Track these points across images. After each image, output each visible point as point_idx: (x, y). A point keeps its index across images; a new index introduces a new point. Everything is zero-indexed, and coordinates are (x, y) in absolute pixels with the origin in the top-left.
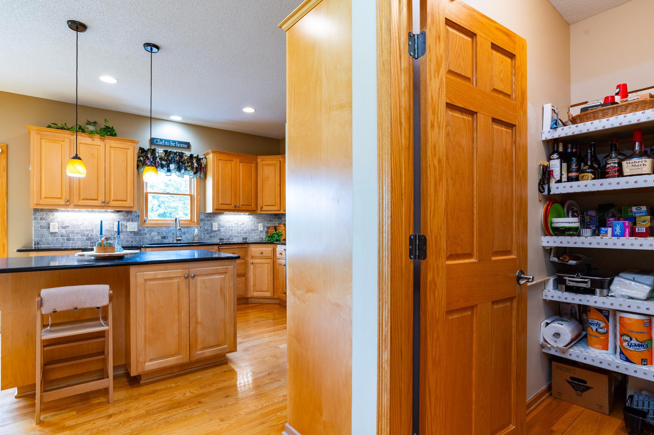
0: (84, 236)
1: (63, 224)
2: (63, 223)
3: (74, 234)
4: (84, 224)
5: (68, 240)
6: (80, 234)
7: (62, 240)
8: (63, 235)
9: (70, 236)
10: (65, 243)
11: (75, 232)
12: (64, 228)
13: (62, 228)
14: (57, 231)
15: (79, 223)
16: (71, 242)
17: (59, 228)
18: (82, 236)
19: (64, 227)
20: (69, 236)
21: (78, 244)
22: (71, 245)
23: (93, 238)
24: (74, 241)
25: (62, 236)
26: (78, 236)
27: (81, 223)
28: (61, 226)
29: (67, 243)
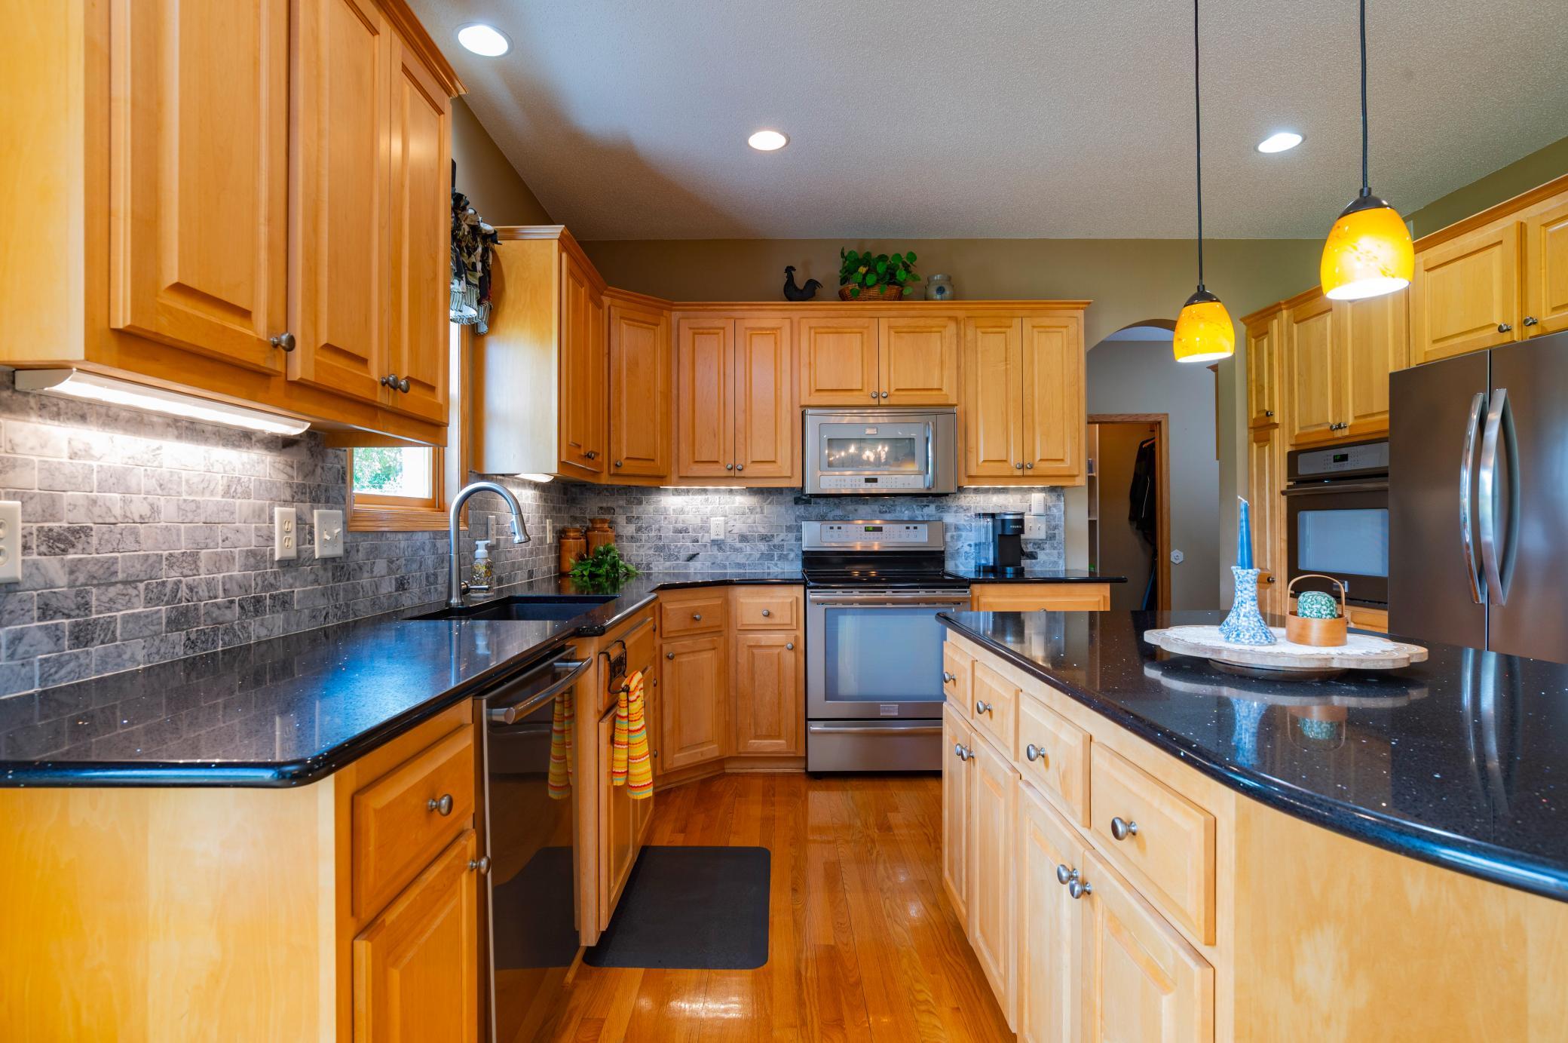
0: (158, 600)
1: (53, 517)
2: (53, 501)
3: (112, 591)
4: (159, 513)
5: (82, 636)
6: (141, 586)
7: (47, 644)
8: (54, 603)
9: (94, 603)
10: (61, 666)
11: (121, 576)
12: (59, 542)
13: (43, 548)
14: (20, 576)
15: (139, 507)
16: (96, 649)
17: (26, 548)
18: (149, 601)
19: (59, 538)
20: (86, 606)
21: (133, 659)
22: (98, 672)
23: (196, 609)
24: (114, 640)
25: (46, 611)
26: (129, 604)
27: (145, 510)
28: (40, 530)
29: (72, 665)
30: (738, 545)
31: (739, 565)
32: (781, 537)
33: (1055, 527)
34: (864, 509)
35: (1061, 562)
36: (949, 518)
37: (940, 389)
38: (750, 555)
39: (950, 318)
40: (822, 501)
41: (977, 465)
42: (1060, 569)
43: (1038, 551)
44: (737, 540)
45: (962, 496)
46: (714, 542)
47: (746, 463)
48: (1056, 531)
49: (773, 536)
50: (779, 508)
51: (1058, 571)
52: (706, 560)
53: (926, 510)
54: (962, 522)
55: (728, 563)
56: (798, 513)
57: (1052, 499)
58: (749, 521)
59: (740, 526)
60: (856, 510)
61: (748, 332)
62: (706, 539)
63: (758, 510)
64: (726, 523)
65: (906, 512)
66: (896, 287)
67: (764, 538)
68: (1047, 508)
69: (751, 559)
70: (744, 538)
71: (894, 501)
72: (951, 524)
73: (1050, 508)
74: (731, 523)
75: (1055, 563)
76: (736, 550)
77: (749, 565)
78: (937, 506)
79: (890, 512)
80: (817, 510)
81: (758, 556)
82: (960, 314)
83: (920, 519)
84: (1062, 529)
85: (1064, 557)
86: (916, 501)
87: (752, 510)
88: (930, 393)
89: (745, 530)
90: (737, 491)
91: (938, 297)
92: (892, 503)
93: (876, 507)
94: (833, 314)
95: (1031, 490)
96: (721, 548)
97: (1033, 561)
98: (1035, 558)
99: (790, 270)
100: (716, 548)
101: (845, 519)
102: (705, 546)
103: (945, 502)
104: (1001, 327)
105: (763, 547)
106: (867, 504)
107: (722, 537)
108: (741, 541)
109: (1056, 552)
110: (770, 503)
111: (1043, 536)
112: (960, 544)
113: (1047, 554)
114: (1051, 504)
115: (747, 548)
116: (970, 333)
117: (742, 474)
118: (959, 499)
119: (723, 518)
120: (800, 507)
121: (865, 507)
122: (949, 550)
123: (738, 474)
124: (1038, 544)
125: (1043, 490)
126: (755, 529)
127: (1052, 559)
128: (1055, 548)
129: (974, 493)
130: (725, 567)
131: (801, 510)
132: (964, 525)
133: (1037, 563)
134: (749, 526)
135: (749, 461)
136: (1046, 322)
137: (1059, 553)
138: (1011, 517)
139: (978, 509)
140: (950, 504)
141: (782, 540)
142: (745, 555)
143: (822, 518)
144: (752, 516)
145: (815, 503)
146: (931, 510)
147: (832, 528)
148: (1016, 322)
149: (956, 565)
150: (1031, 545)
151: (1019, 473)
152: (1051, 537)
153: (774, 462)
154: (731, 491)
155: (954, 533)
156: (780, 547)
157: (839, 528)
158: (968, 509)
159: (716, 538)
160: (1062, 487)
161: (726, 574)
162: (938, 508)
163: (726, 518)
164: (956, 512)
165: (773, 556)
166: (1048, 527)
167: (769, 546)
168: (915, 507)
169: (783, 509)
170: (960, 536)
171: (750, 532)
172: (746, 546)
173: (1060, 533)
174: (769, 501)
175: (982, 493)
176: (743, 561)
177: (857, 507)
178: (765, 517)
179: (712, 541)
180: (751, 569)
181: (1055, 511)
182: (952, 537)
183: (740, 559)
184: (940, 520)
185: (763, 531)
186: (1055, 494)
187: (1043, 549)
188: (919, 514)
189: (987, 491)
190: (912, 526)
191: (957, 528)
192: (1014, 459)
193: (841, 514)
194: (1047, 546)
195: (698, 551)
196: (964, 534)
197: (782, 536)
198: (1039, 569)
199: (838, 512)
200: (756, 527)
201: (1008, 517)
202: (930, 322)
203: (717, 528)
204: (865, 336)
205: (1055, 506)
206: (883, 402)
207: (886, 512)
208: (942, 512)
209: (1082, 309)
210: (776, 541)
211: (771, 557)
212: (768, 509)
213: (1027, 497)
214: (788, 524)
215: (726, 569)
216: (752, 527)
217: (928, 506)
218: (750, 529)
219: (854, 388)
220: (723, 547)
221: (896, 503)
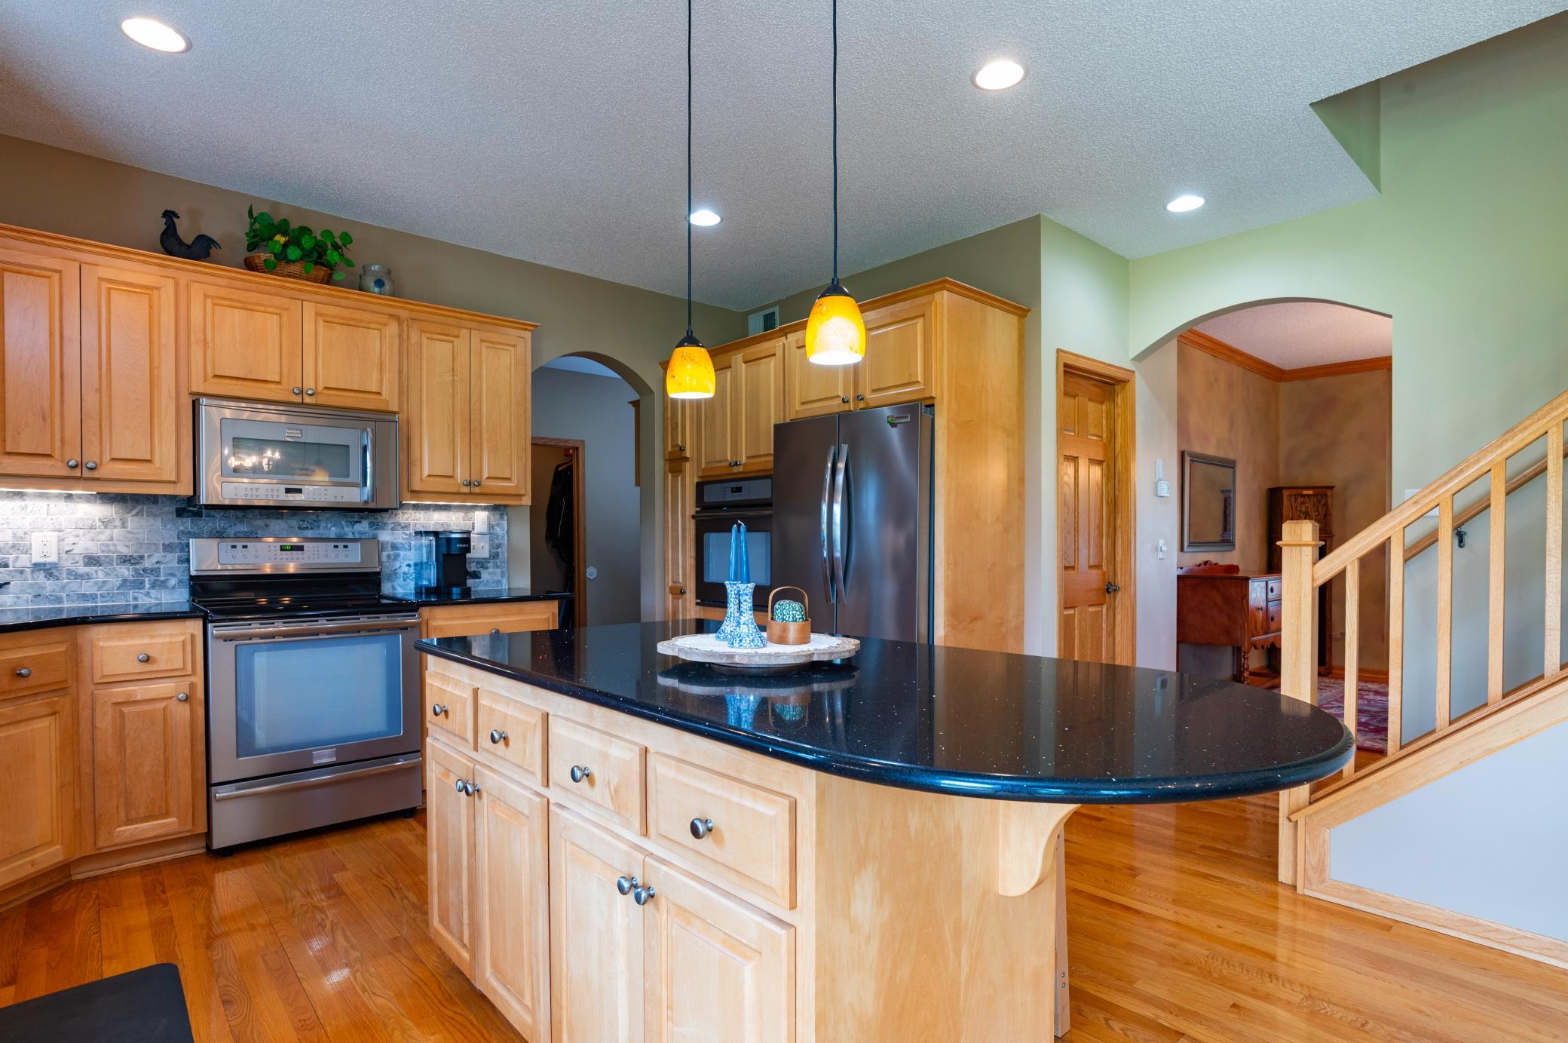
30: (82, 569)
31: (84, 597)
32: (155, 559)
33: (499, 546)
34: (276, 525)
35: (505, 581)
36: (385, 536)
37: (379, 394)
38: (104, 582)
39: (391, 316)
40: (218, 514)
41: (421, 480)
42: (504, 587)
43: (481, 570)
44: (81, 563)
45: (400, 512)
46: (37, 567)
47: (101, 459)
48: (500, 550)
49: (142, 557)
50: (152, 521)
51: (501, 590)
52: (22, 592)
53: (357, 527)
54: (400, 540)
55: (64, 595)
56: (182, 528)
57: (495, 518)
58: (103, 537)
59: (85, 545)
60: (267, 526)
61: (105, 285)
62: (24, 561)
63: (118, 523)
64: (61, 540)
65: (333, 529)
66: (325, 268)
67: (126, 560)
68: (491, 526)
69: (105, 588)
70: (92, 560)
71: (318, 516)
72: (387, 543)
73: (493, 526)
74: (70, 540)
75: (499, 582)
76: (78, 576)
77: (102, 596)
78: (369, 524)
79: (311, 528)
80: (210, 524)
81: (118, 584)
82: (404, 314)
83: (350, 536)
84: (505, 548)
85: (507, 575)
86: (345, 516)
87: (106, 523)
88: (367, 396)
89: (94, 549)
90: (80, 497)
91: (376, 290)
92: (314, 518)
93: (294, 523)
94: (239, 284)
95: (474, 508)
96: (51, 575)
97: (477, 580)
98: (479, 578)
99: (169, 215)
100: (42, 574)
101: (253, 536)
102: (22, 572)
103: (380, 518)
104: (448, 335)
105: (126, 571)
106: (282, 518)
107: (53, 559)
108: (86, 564)
109: (499, 570)
110: (137, 515)
111: (486, 555)
112: (397, 564)
113: (490, 573)
114: (494, 523)
115: (99, 574)
116: (414, 336)
117: (96, 474)
118: (396, 515)
119: (56, 533)
120: (185, 520)
121: (280, 521)
122: (386, 571)
123: (87, 474)
124: (482, 563)
125: (485, 508)
126: (112, 548)
127: (495, 578)
128: (498, 567)
129: (413, 509)
130: (59, 600)
131: (187, 524)
132: (402, 544)
133: (481, 583)
134: (103, 545)
135: (107, 457)
136: (495, 337)
137: (502, 572)
138: (458, 536)
139: (418, 526)
140: (385, 521)
141: (157, 563)
142: (96, 583)
143: (220, 535)
144: (108, 532)
145: (208, 516)
146: (363, 526)
147: (234, 547)
148: (464, 332)
149: (394, 588)
150: (474, 564)
151: (466, 490)
152: (494, 556)
153: (149, 461)
154: (69, 497)
155: (391, 553)
156: (155, 571)
157: (245, 547)
158: (406, 526)
159: (42, 560)
160: (506, 506)
161: (60, 610)
162: (371, 524)
163: (61, 534)
164: (393, 529)
165: (142, 583)
166: (492, 546)
167: (136, 571)
168: (343, 523)
169: (159, 523)
170: (398, 556)
171: (103, 552)
172: (96, 571)
173: (503, 552)
174: (135, 512)
175: (422, 509)
176: (93, 590)
177: (268, 521)
178: (129, 532)
179: (35, 565)
180: (107, 601)
181: (498, 530)
182: (389, 556)
183: (87, 588)
184: (375, 537)
185: (125, 551)
186: (497, 512)
187: (487, 568)
188: (348, 531)
189: (427, 508)
190: (341, 545)
191: (394, 547)
192: (461, 475)
193: (246, 529)
194: (490, 565)
195: (8, 579)
196: (402, 553)
197: (157, 557)
198: (483, 589)
199: (243, 528)
200: (115, 545)
201: (454, 536)
202: (367, 316)
203: (43, 547)
204: (285, 319)
205: (498, 525)
206: (308, 400)
207: (307, 528)
208: (376, 529)
209: (529, 330)
210: (147, 564)
211: (140, 585)
212: (132, 521)
213: (470, 515)
214: (167, 542)
215: (59, 603)
216: (108, 545)
217: (360, 522)
218: (104, 548)
219: (269, 379)
220: (56, 574)
221: (320, 518)
